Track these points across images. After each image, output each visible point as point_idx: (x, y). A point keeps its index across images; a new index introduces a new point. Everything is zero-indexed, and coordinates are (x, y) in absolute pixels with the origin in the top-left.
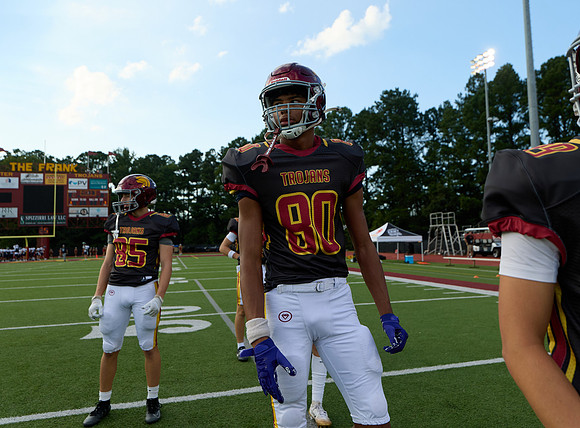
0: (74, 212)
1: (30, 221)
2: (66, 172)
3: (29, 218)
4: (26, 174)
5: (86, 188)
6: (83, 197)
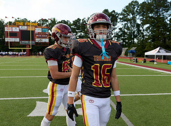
0: (37, 40)
1: (23, 43)
2: (34, 26)
3: (23, 42)
4: (21, 26)
5: (41, 31)
6: (40, 35)
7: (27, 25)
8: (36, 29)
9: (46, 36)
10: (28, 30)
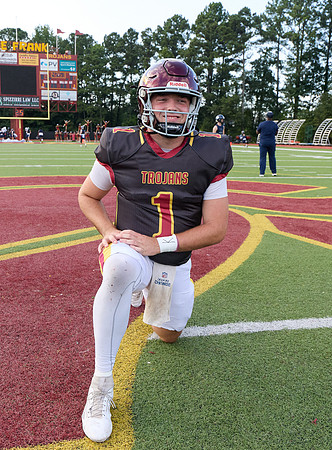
5: (57, 70)
6: (54, 80)
7: (18, 51)
8: (42, 60)
9: (71, 82)
10: (20, 64)
